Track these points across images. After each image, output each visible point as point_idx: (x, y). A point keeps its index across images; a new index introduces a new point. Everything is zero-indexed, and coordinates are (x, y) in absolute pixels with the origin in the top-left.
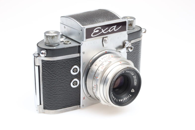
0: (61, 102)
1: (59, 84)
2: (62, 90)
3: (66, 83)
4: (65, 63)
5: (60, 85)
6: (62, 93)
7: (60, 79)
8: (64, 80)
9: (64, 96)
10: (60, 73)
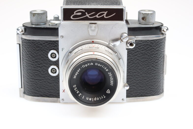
0: (38, 89)
1: (36, 67)
2: (39, 76)
3: (44, 69)
4: (42, 45)
5: (37, 69)
6: (38, 78)
7: (36, 62)
8: (41, 64)
9: (41, 83)
10: (37, 55)
